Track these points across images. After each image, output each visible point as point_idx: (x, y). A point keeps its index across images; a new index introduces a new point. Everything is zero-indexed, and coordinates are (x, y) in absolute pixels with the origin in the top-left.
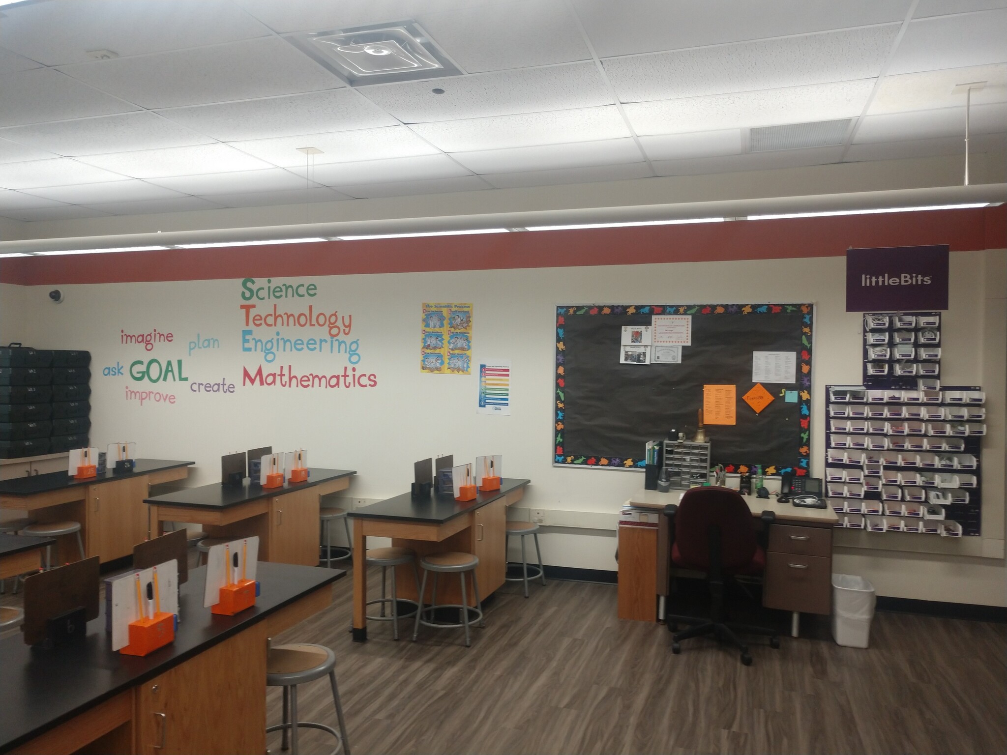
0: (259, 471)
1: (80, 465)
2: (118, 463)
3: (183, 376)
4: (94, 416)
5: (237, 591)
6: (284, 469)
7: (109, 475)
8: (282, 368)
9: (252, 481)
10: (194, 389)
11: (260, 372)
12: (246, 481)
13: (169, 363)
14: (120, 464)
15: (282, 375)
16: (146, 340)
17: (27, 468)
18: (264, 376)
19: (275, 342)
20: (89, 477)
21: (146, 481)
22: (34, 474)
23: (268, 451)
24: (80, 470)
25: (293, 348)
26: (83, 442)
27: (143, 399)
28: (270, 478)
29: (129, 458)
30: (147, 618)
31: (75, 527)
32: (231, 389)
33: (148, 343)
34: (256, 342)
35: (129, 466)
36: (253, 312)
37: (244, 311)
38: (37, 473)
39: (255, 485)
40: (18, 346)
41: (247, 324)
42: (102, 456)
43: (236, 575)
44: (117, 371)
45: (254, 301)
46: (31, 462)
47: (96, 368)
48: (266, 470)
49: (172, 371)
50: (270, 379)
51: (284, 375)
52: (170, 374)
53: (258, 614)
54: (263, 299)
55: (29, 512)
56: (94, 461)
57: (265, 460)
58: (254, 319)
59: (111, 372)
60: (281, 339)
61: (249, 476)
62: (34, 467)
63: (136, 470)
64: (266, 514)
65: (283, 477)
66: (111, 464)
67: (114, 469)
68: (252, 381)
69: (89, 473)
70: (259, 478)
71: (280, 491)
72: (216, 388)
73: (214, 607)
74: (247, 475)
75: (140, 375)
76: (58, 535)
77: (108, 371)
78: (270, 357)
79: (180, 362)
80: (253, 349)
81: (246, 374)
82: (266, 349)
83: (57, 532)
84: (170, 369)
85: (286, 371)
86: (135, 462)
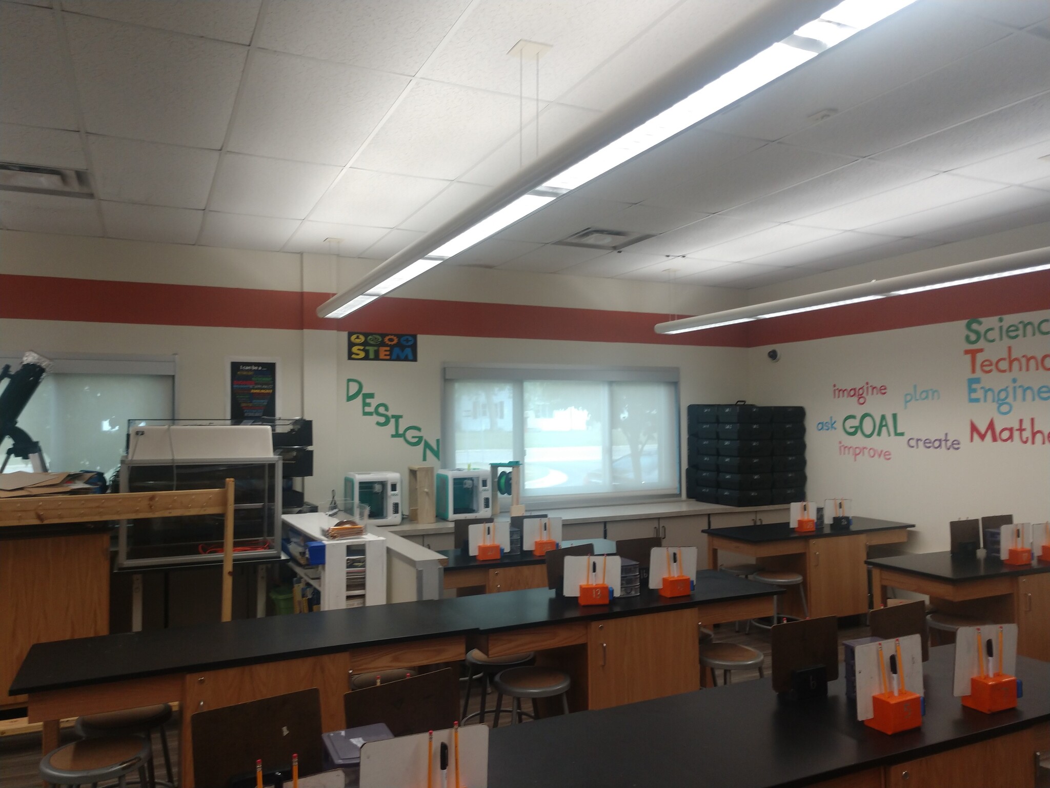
0: (998, 543)
1: (799, 518)
2: (835, 519)
3: (899, 431)
4: (810, 471)
5: (992, 686)
6: (1031, 543)
7: (827, 530)
8: (1021, 421)
9: (987, 553)
10: (912, 445)
11: (991, 426)
12: (981, 553)
13: (883, 417)
14: (837, 520)
15: (1021, 430)
16: (858, 394)
17: (753, 517)
18: (998, 430)
19: (1010, 390)
20: (808, 530)
21: (863, 540)
22: (758, 523)
23: (1008, 519)
24: (801, 523)
25: (1037, 398)
26: (800, 496)
27: (857, 455)
28: (1012, 553)
29: (846, 515)
30: (891, 693)
31: (798, 579)
32: (955, 446)
33: (860, 397)
34: (986, 392)
35: (846, 523)
36: (980, 358)
37: (969, 357)
38: (761, 522)
39: (993, 558)
40: (743, 403)
41: (974, 371)
42: (820, 511)
43: (991, 665)
44: (830, 426)
45: (981, 344)
46: (756, 512)
47: (811, 423)
48: (1007, 543)
49: (886, 425)
50: (1006, 435)
51: (1024, 430)
52: (884, 429)
53: (1021, 721)
54: (993, 341)
55: (758, 559)
56: (812, 515)
57: (1005, 532)
58: (982, 365)
59: (825, 428)
60: (1020, 387)
61: (985, 547)
62: (759, 516)
63: (853, 528)
64: (1010, 596)
65: (1030, 553)
66: (828, 520)
67: (831, 525)
68: (982, 437)
69: (808, 527)
70: (998, 551)
71: (1027, 570)
72: (937, 444)
73: (964, 698)
74: (982, 545)
75: (852, 430)
76: (782, 584)
77: (822, 426)
78: (1005, 408)
79: (895, 416)
80: (982, 400)
81: (974, 428)
82: (999, 400)
83: (781, 582)
84: (884, 423)
85: (1027, 425)
86: (851, 520)
